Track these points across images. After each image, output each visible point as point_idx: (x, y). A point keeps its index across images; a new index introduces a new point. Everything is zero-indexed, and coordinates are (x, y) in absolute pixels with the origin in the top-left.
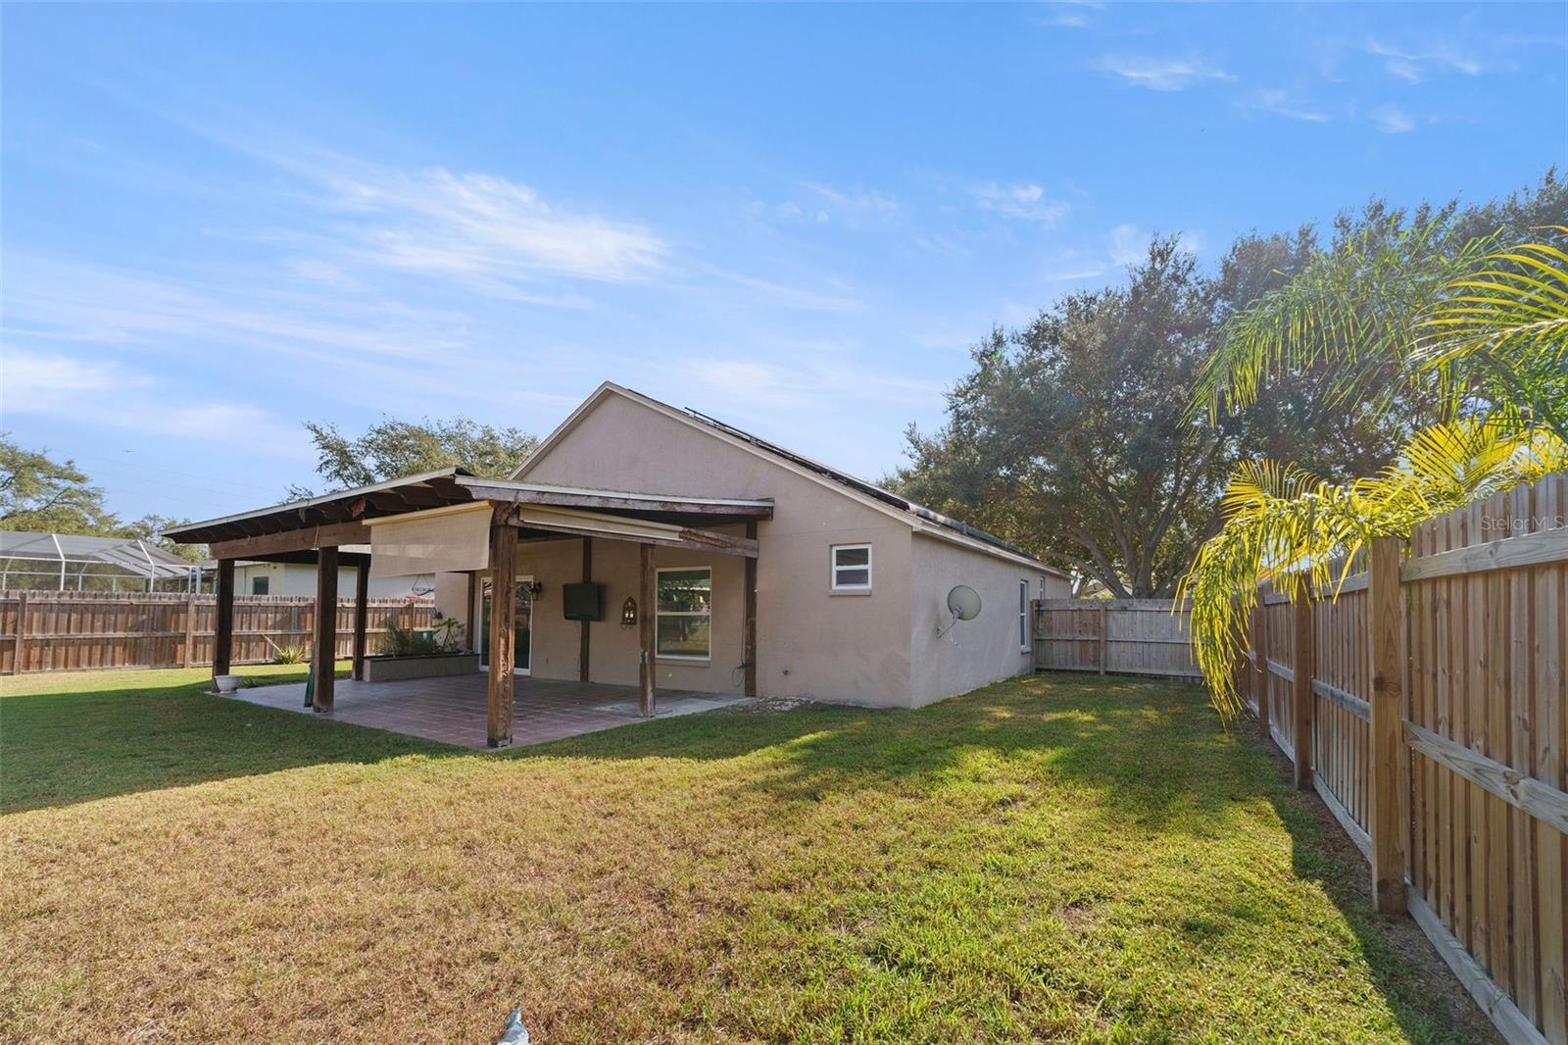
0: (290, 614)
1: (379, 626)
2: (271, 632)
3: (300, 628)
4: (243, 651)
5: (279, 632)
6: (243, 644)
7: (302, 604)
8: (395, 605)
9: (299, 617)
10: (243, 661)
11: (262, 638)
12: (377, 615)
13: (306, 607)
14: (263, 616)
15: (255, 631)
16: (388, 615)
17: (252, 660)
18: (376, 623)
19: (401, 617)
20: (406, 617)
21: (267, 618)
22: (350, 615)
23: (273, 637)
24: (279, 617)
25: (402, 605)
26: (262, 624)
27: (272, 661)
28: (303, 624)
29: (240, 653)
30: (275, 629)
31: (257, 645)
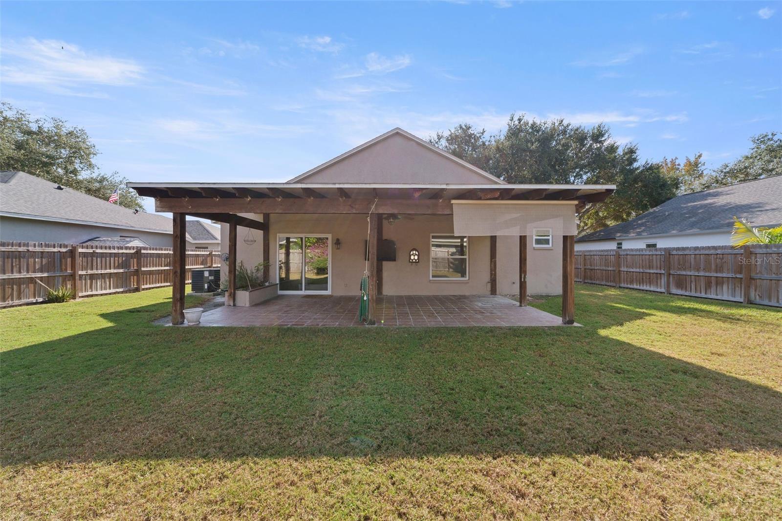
0: (54, 259)
1: (118, 267)
2: (39, 275)
3: (61, 270)
4: (15, 293)
5: (45, 275)
6: (15, 287)
7: (64, 250)
8: (128, 251)
9: (61, 261)
10: (16, 302)
11: (32, 280)
12: (116, 259)
13: (66, 252)
14: (31, 260)
15: (24, 275)
16: (124, 259)
17: (23, 301)
18: (116, 265)
19: (132, 260)
20: (135, 260)
21: (35, 262)
22: (98, 259)
23: (41, 279)
24: (44, 261)
25: (132, 251)
26: (31, 268)
27: (41, 300)
28: (64, 267)
29: (12, 295)
30: (42, 272)
31: (28, 287)
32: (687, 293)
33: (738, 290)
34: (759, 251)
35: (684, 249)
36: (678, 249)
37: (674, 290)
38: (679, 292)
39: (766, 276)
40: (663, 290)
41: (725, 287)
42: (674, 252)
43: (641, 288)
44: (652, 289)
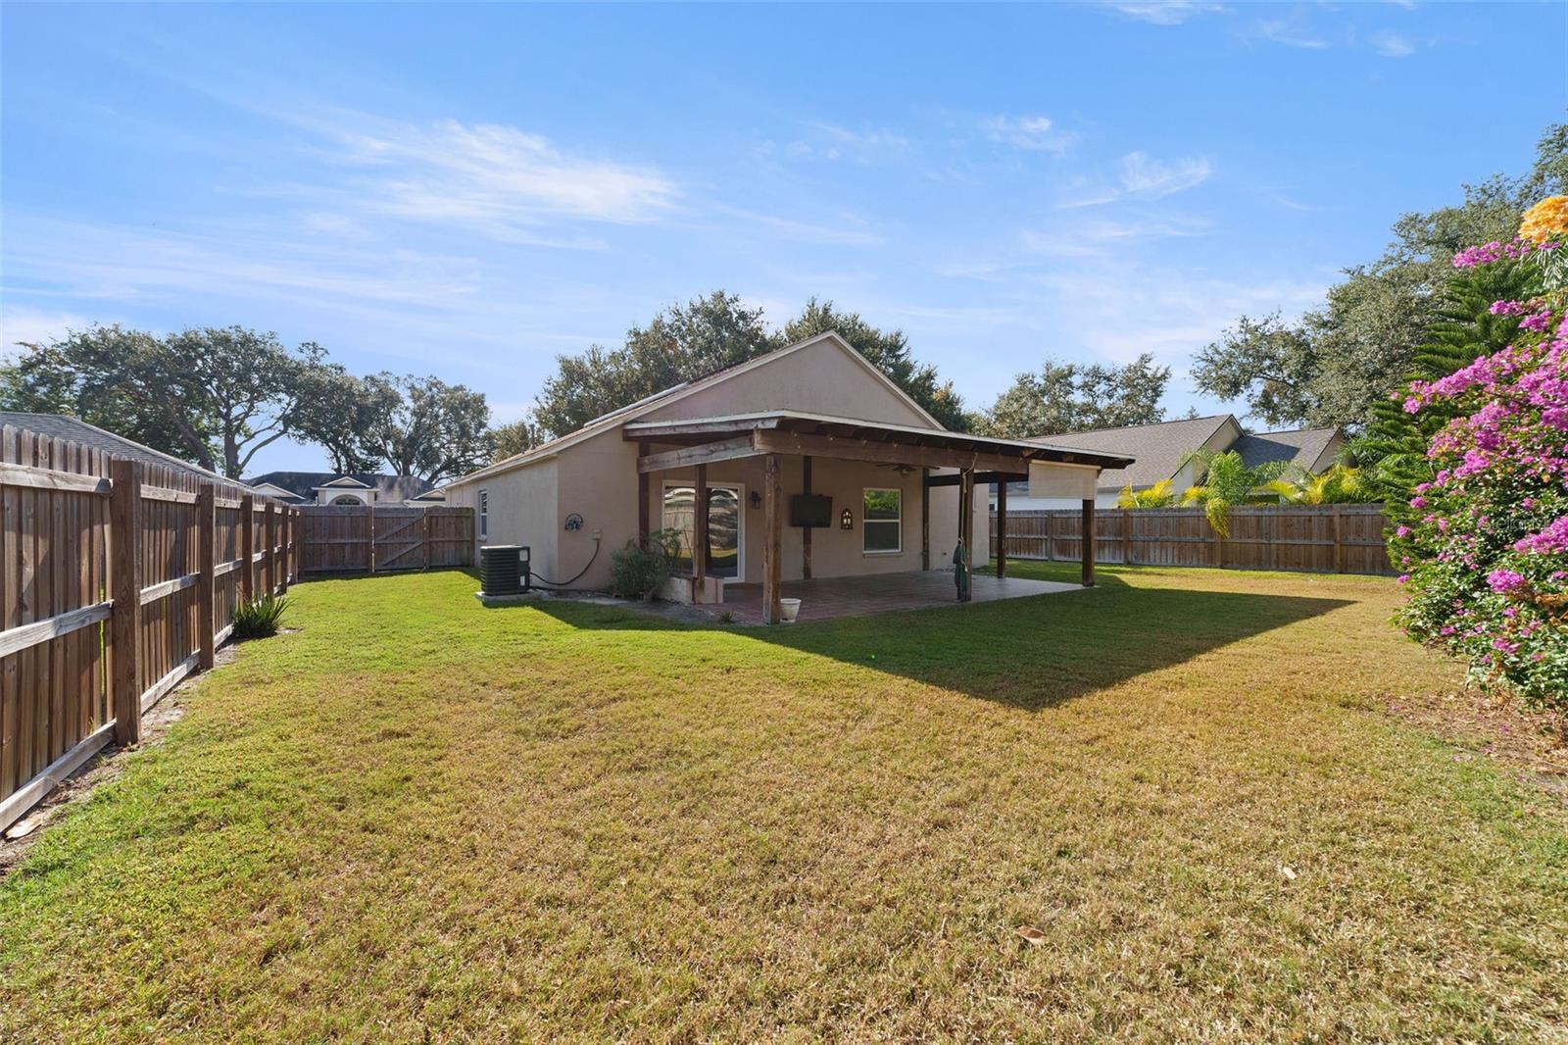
32: (1071, 559)
33: (1118, 552)
34: (1134, 514)
35: (1066, 511)
36: (1061, 512)
37: (1057, 557)
38: (1063, 558)
39: (1142, 538)
40: (1044, 557)
41: (1106, 550)
42: (1057, 515)
43: (1018, 556)
44: (1032, 557)
